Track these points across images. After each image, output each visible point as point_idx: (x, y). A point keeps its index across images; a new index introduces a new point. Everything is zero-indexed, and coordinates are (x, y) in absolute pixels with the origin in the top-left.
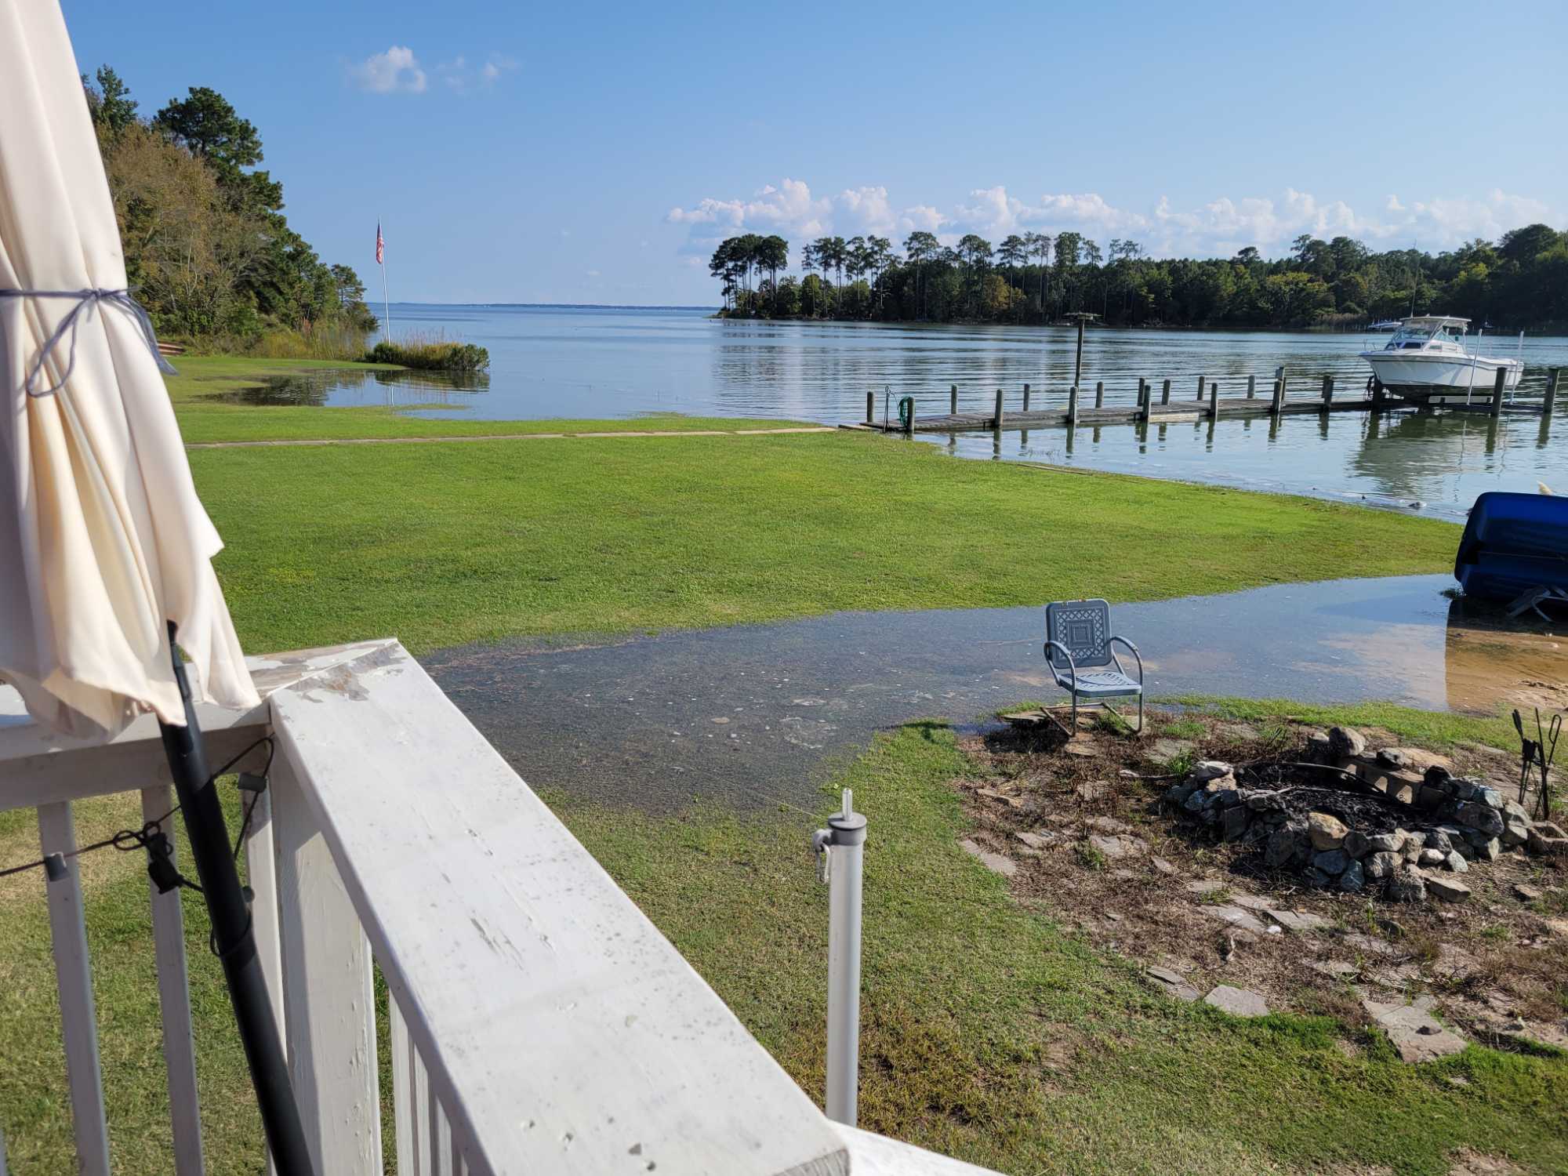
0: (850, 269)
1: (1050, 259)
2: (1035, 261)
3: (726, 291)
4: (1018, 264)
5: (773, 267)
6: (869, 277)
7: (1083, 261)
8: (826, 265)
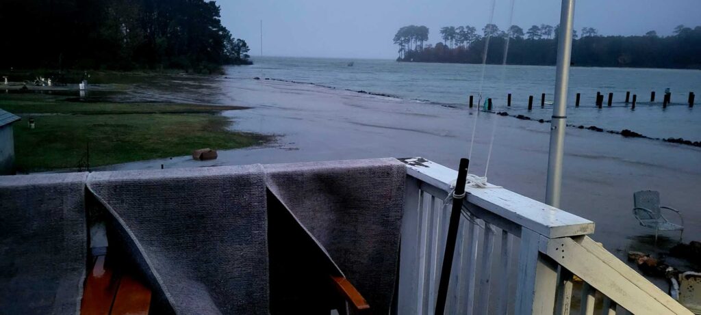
0: (457, 40)
1: (552, 36)
2: (544, 37)
3: (401, 50)
4: (536, 38)
5: (422, 40)
6: (466, 44)
8: (447, 39)
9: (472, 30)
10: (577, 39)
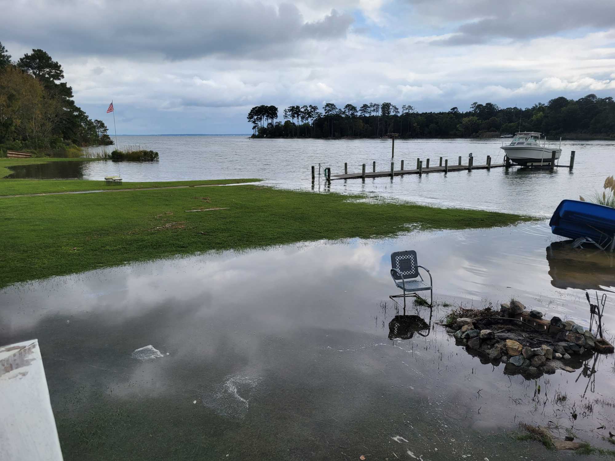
0: (303, 118)
1: (380, 113)
2: (373, 114)
3: (254, 128)
4: (367, 115)
6: (310, 121)
7: (392, 114)
8: (293, 117)
9: (315, 108)
10: (399, 115)
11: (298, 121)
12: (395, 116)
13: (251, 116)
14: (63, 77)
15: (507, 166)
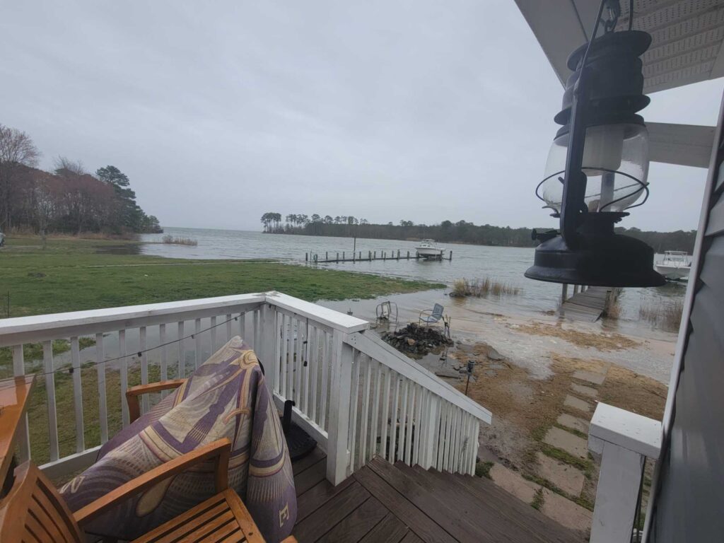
0: (298, 222)
1: (347, 222)
2: (343, 223)
3: (265, 227)
4: (339, 223)
5: (277, 221)
6: (303, 225)
7: (354, 223)
8: (292, 221)
9: (306, 217)
10: (359, 224)
11: (294, 224)
12: (356, 225)
13: (263, 219)
14: (129, 184)
15: (418, 258)
